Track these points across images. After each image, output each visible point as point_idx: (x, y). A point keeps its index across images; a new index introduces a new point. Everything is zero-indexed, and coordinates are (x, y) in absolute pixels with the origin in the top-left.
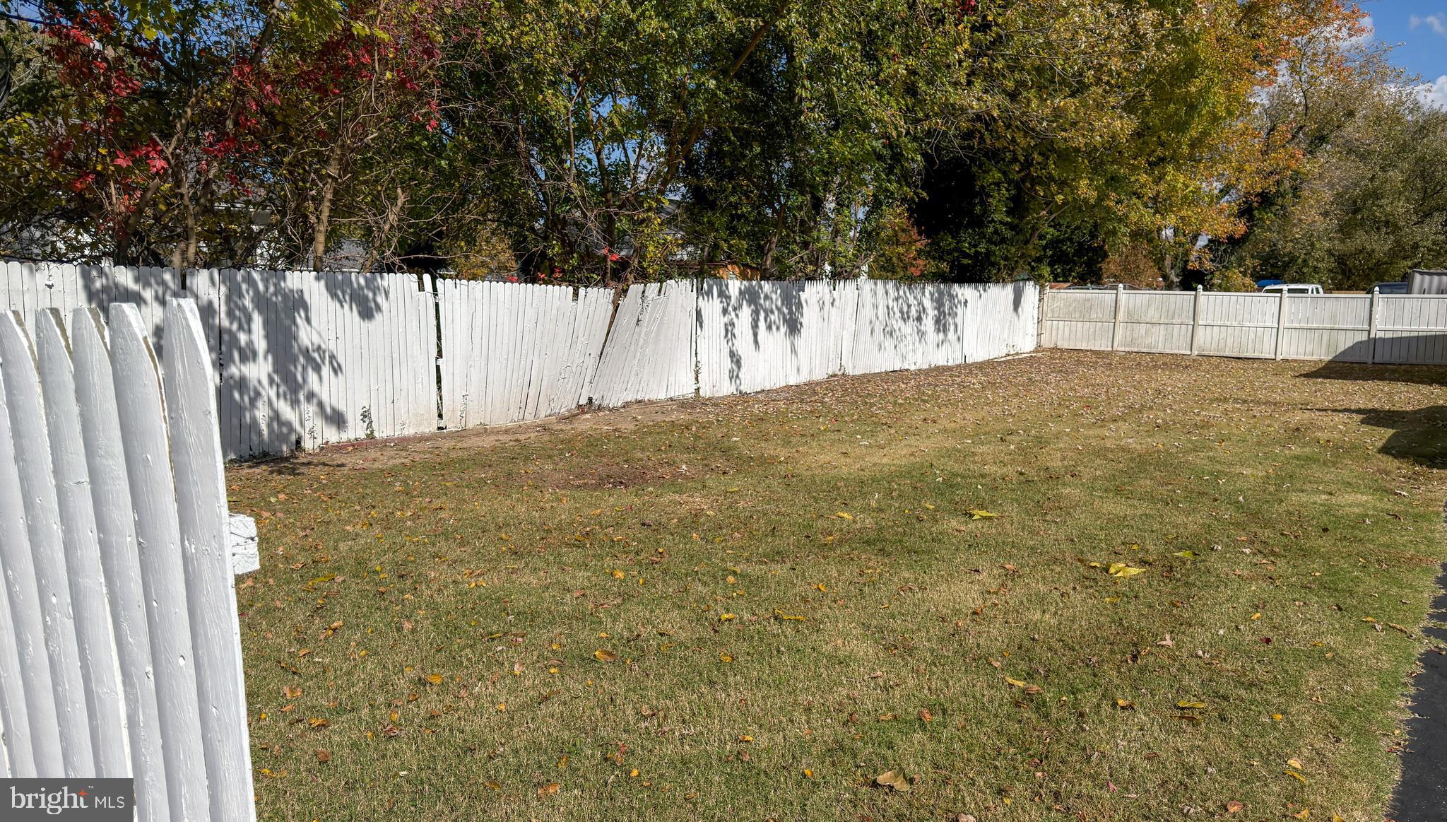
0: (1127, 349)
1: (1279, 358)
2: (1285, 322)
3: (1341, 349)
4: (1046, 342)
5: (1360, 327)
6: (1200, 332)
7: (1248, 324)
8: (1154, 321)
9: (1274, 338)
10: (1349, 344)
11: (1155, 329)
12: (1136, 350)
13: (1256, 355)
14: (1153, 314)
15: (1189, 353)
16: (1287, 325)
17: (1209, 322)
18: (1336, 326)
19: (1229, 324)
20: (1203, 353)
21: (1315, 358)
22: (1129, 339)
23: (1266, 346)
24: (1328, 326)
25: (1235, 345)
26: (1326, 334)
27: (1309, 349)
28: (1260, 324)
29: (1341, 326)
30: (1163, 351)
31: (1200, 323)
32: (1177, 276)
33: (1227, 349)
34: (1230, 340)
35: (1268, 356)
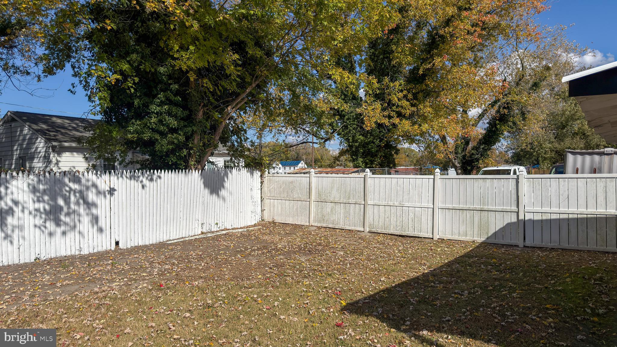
0: (319, 225)
1: (436, 237)
2: (439, 203)
3: (492, 232)
4: (268, 218)
5: (508, 208)
6: (369, 209)
7: (407, 204)
8: (337, 200)
9: (430, 218)
10: (500, 225)
11: (338, 207)
12: (324, 225)
13: (416, 234)
14: (335, 195)
15: (362, 229)
16: (441, 205)
17: (377, 202)
18: (486, 207)
19: (391, 204)
20: (374, 230)
21: (469, 238)
22: (320, 216)
23: (424, 226)
24: (478, 207)
25: (398, 223)
26: (477, 215)
27: (463, 228)
28: (418, 205)
29: (491, 207)
30: (343, 227)
31: (369, 202)
32: (459, 163)
33: (392, 228)
34: (393, 219)
35: (426, 236)
